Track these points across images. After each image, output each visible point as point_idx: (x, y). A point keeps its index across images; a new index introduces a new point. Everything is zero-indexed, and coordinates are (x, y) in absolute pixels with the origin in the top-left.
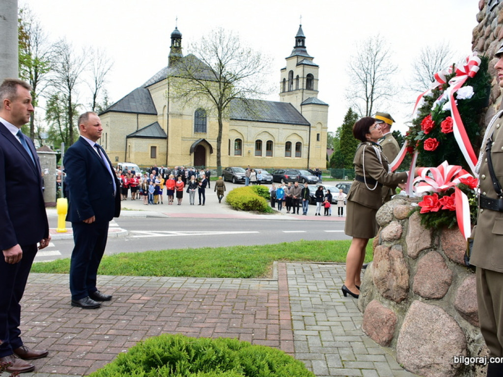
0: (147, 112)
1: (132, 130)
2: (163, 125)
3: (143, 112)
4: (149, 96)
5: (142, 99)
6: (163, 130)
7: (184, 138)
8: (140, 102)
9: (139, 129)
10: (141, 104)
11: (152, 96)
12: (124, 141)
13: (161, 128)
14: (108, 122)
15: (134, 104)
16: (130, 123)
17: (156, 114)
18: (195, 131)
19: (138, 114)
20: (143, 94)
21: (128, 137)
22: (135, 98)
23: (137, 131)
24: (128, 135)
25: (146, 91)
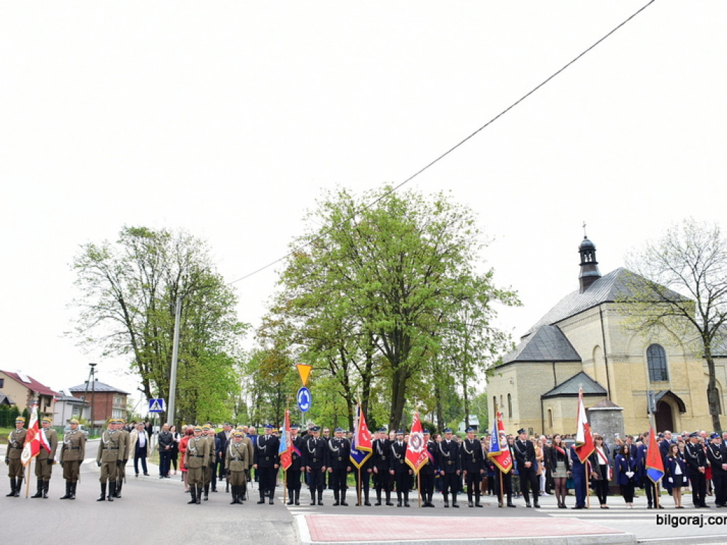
0: (566, 359)
1: (548, 387)
2: (596, 375)
3: (561, 359)
4: (561, 336)
5: (552, 341)
6: (596, 382)
7: (636, 391)
8: (553, 346)
9: (558, 384)
10: (555, 348)
11: (567, 336)
12: (538, 404)
13: (592, 380)
14: (511, 378)
15: (544, 348)
16: (544, 377)
17: (580, 361)
18: (650, 380)
19: (554, 362)
20: (553, 334)
21: (544, 397)
22: (544, 340)
23: (555, 388)
24: (543, 394)
25: (556, 330)
